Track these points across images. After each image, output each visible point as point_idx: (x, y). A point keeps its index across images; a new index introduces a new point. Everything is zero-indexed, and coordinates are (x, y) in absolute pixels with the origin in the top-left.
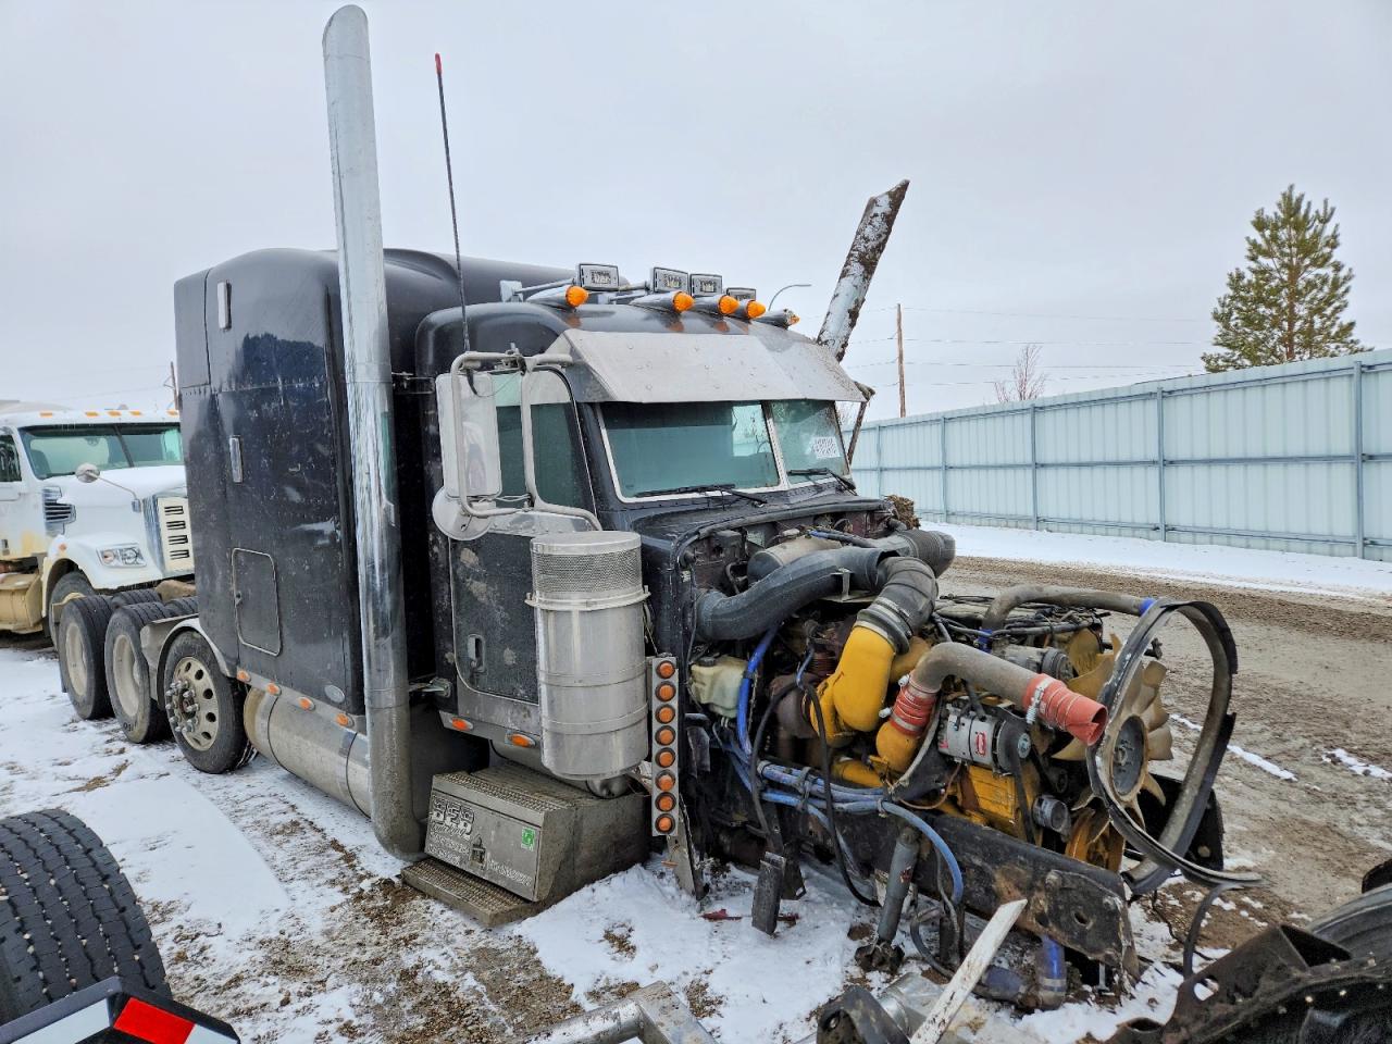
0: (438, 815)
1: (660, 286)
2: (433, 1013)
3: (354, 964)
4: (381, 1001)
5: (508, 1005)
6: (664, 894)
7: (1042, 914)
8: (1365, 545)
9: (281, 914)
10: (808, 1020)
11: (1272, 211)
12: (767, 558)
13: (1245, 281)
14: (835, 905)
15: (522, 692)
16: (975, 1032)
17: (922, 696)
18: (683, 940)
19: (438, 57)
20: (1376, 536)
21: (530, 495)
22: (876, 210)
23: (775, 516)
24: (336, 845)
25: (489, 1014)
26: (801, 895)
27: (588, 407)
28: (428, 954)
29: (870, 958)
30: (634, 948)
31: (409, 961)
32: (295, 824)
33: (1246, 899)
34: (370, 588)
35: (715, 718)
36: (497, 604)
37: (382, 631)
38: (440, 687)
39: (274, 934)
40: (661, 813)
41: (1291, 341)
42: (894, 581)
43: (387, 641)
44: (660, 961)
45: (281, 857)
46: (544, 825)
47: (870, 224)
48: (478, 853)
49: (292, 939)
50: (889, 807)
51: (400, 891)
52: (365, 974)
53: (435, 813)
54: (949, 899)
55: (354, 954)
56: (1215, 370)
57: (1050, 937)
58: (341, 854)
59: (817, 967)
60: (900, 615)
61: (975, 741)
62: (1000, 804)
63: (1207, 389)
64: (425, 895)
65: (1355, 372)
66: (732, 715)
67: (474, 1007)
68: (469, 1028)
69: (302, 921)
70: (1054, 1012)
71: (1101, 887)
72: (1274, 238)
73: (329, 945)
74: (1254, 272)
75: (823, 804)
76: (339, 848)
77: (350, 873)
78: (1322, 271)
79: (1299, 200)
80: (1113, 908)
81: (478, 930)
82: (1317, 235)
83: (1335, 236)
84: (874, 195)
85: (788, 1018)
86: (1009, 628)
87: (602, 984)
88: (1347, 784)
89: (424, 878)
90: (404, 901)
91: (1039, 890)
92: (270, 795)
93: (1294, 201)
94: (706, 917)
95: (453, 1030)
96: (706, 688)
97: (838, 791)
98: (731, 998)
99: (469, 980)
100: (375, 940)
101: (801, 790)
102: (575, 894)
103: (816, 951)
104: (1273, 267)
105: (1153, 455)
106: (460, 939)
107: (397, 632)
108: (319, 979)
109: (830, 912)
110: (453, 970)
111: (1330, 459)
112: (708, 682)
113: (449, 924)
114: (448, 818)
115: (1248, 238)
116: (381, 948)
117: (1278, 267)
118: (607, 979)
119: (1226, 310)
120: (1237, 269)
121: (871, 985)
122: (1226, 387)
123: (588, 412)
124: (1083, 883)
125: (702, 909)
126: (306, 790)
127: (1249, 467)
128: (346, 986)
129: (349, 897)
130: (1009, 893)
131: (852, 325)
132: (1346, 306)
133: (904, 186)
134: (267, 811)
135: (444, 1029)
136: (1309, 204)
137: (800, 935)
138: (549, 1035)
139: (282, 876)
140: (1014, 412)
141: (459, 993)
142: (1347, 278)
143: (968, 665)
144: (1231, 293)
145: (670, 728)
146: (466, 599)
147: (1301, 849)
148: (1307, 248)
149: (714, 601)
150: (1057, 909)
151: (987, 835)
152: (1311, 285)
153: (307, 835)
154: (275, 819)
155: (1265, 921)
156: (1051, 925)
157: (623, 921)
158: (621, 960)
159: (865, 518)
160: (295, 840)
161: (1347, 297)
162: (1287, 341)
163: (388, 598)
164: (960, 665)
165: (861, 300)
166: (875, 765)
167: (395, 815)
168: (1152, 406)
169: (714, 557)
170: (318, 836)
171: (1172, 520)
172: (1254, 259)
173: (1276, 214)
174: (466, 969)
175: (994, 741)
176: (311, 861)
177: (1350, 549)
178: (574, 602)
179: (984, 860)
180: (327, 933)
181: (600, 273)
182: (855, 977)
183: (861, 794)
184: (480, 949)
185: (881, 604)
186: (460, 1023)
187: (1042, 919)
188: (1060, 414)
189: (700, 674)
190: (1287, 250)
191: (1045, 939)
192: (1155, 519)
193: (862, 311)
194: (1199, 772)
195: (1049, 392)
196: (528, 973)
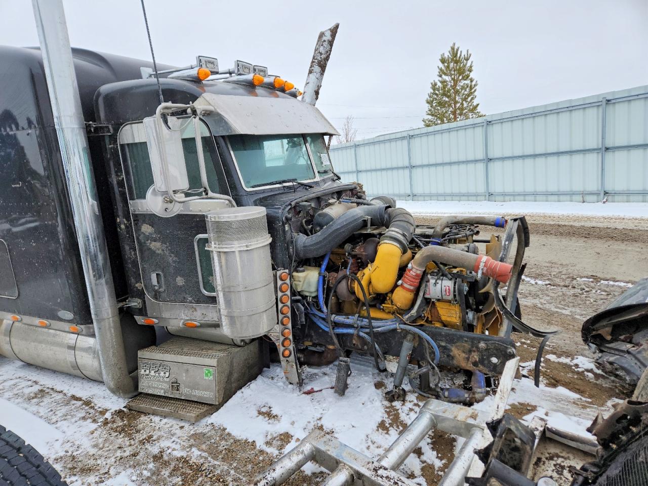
0: (145, 371)
1: (241, 72)
2: (183, 474)
3: (121, 459)
4: (149, 474)
5: (223, 459)
6: (279, 387)
7: (476, 361)
8: (489, 195)
9: (60, 442)
10: (378, 430)
11: (447, 55)
12: (326, 215)
13: (437, 86)
14: (363, 375)
15: (190, 299)
16: (475, 419)
17: (419, 272)
18: (300, 407)
20: (493, 191)
21: (205, 188)
22: (324, 38)
23: (319, 194)
24: (74, 397)
25: (216, 466)
26: (350, 374)
27: (221, 138)
28: (164, 444)
29: (393, 396)
30: (276, 416)
31: (155, 450)
32: (42, 391)
33: (523, 340)
34: (87, 251)
35: (305, 297)
36: (169, 253)
37: (98, 276)
38: (135, 303)
39: (62, 454)
40: (284, 348)
41: (455, 112)
42: (396, 220)
43: (103, 281)
44: (294, 419)
45: (43, 411)
46: (218, 365)
47: (322, 45)
48: (176, 386)
49: (75, 454)
50: (403, 326)
51: (129, 416)
52: (132, 463)
53: (143, 370)
54: (433, 362)
55: (119, 454)
56: (428, 126)
57: (479, 371)
58: (80, 403)
59: (369, 405)
60: (404, 235)
61: (444, 290)
62: (453, 317)
63: (427, 134)
64: (145, 414)
65: (485, 124)
66: (314, 295)
67: (206, 465)
68: (209, 476)
69: (77, 443)
70: (482, 402)
71: (505, 345)
72: (448, 67)
73: (100, 452)
74: (441, 82)
75: (368, 330)
76: (79, 399)
77: (92, 411)
78: (466, 82)
79: (457, 50)
80: (512, 353)
81: (186, 425)
82: (465, 66)
83: (471, 67)
84: (323, 30)
85: (369, 432)
86: (448, 236)
87: (269, 437)
88: (532, 288)
89: (143, 405)
90: (135, 419)
91: (474, 351)
92: (16, 378)
93: (455, 50)
94: (305, 393)
95: (200, 479)
96: (301, 283)
97: (375, 323)
98: (337, 429)
99: (196, 452)
100: (128, 443)
101: (356, 326)
102: (234, 396)
103: (364, 398)
104: (448, 80)
105: (407, 164)
106: (179, 432)
107: (109, 275)
108: (104, 471)
109: (362, 379)
110: (183, 448)
111: (476, 161)
112: (301, 279)
113: (168, 426)
114: (153, 372)
115: (438, 67)
116: (134, 447)
117: (450, 80)
118: (272, 434)
119: (431, 99)
120: (434, 81)
121: (397, 408)
122: (435, 133)
123: (222, 141)
124: (497, 345)
125: (300, 390)
126: (39, 371)
127: (437, 168)
128: (123, 472)
129: (99, 424)
130: (459, 355)
131: (317, 98)
132: (475, 97)
133: (337, 27)
134: (19, 387)
135: (195, 480)
136: (461, 52)
137: (353, 392)
138: (274, 470)
139: (48, 420)
140: (346, 148)
141: (193, 460)
142: (475, 85)
143: (444, 255)
144: (432, 91)
145: (287, 306)
146: (146, 253)
147: (530, 317)
148: (461, 71)
149: (302, 240)
150: (483, 358)
151: (448, 331)
152: (463, 88)
153: (53, 396)
154: (27, 391)
155: (535, 348)
156: (480, 365)
157: (263, 404)
158: (273, 423)
159: (349, 193)
160: (47, 400)
161: (476, 94)
162: (454, 113)
163: (100, 257)
164: (440, 255)
165: (320, 86)
166: (385, 308)
167: (119, 376)
168: (405, 142)
169: (297, 216)
170: (61, 396)
171: (415, 192)
172: (440, 76)
173: (448, 56)
174: (191, 446)
175: (454, 288)
176: (64, 410)
177: (483, 198)
178: (236, 246)
179: (446, 343)
180: (95, 446)
181: (210, 62)
182: (387, 406)
183: (384, 322)
184: (193, 435)
185: (393, 231)
186: (202, 475)
187: (475, 364)
188: (367, 148)
189: (298, 276)
190: (453, 73)
191: (478, 372)
192: (409, 192)
193: (320, 91)
194: (511, 290)
195: (359, 138)
196: (226, 441)
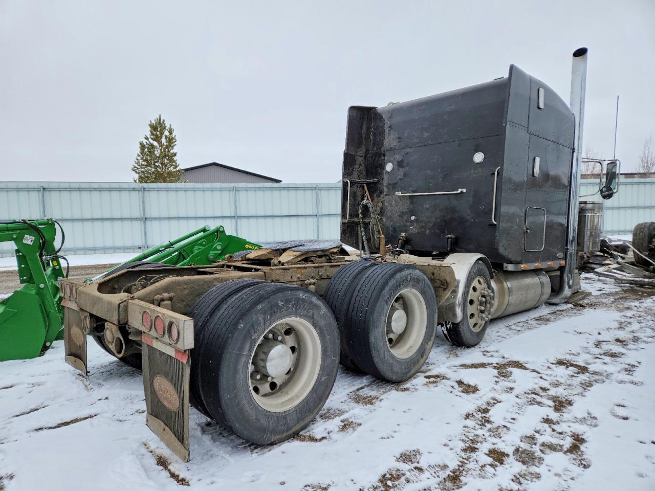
19: (618, 97)
